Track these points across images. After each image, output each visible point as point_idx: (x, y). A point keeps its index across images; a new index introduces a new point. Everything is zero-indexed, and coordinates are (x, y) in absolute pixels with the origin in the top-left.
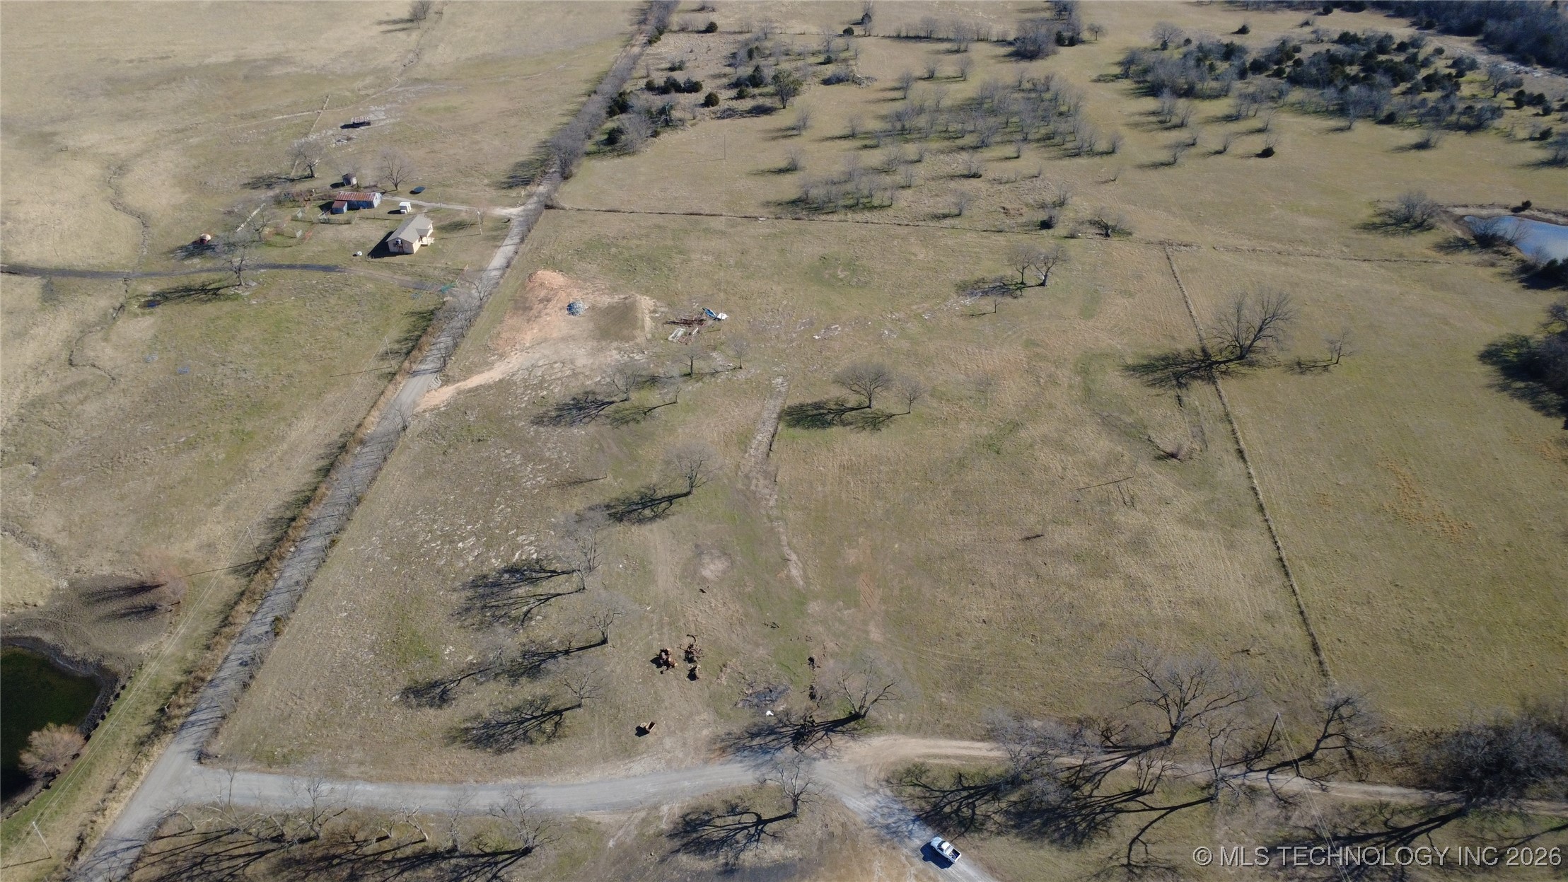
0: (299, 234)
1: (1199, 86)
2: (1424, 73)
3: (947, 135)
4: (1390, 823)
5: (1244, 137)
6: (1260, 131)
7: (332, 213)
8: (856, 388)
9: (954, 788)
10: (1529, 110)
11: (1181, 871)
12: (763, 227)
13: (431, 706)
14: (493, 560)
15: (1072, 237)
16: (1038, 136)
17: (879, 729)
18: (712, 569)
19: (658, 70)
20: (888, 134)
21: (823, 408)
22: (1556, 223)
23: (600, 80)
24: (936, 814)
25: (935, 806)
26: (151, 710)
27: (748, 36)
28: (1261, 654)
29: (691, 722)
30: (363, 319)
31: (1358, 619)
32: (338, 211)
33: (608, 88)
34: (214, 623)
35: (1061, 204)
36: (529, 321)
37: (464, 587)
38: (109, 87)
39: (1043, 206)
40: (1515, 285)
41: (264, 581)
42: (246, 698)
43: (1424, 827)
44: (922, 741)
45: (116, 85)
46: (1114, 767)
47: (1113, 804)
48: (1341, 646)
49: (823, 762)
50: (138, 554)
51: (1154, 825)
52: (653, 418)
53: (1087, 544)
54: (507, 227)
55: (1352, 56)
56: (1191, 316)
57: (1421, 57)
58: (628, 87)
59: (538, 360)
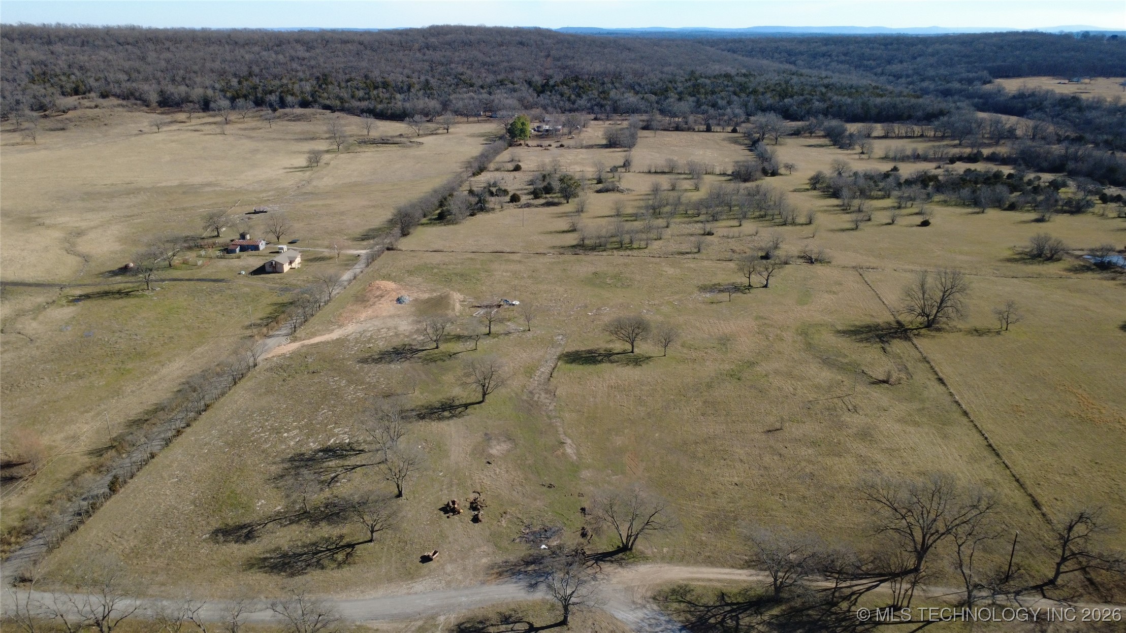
0: (200, 263)
1: (868, 193)
2: (1029, 187)
3: (687, 215)
5: (906, 217)
6: (917, 214)
7: (228, 253)
8: (621, 336)
9: (718, 604)
10: (1113, 204)
12: (550, 258)
13: (236, 542)
14: (311, 444)
15: (785, 263)
17: (645, 559)
19: (478, 187)
20: (644, 214)
21: (595, 353)
24: (702, 624)
25: (700, 618)
27: (543, 171)
29: (471, 553)
30: (237, 308)
31: (1069, 485)
32: (233, 251)
34: (61, 485)
35: (776, 247)
36: (365, 307)
37: (283, 461)
38: (86, 197)
39: (761, 249)
41: (113, 459)
44: (685, 569)
45: (90, 196)
46: (868, 589)
48: (1059, 503)
49: (593, 583)
50: (13, 444)
52: (456, 358)
53: (821, 435)
54: (357, 259)
55: (976, 179)
56: (884, 304)
57: (1026, 180)
58: (455, 192)
59: (370, 327)
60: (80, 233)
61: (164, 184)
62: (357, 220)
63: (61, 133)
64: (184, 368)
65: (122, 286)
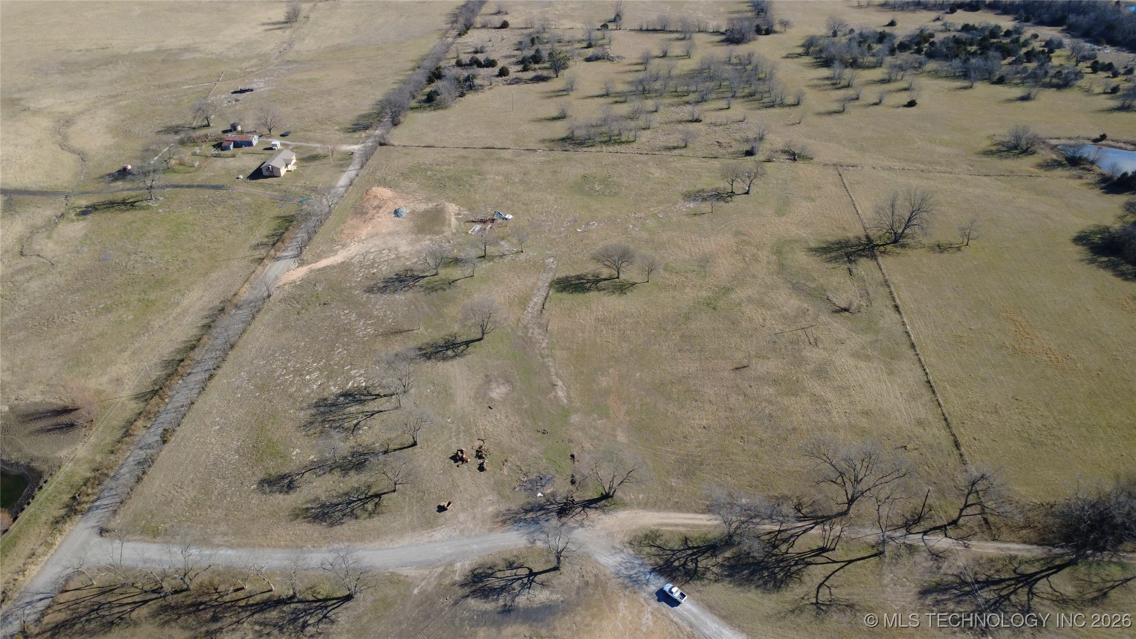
0: (197, 164)
1: (860, 60)
2: (1024, 50)
3: (676, 94)
4: (1017, 571)
5: (895, 94)
6: (906, 89)
7: (222, 150)
8: (608, 263)
9: (682, 548)
10: (1102, 75)
11: (857, 607)
12: (540, 156)
13: (281, 492)
14: (332, 388)
15: (769, 161)
16: (743, 94)
17: (624, 505)
18: (498, 392)
19: (465, 53)
20: (633, 93)
21: (583, 279)
22: (1126, 149)
23: (423, 59)
24: (668, 567)
25: (667, 561)
26: (66, 498)
27: (531, 30)
28: (916, 449)
29: (480, 502)
30: (242, 223)
31: (988, 423)
32: (227, 148)
33: (428, 64)
34: (118, 434)
35: (761, 139)
36: (365, 222)
37: (309, 407)
38: (63, 68)
39: (747, 141)
40: (1098, 191)
41: (158, 405)
42: (139, 487)
43: (1045, 573)
44: (656, 514)
45: (67, 67)
46: (805, 532)
47: (804, 559)
48: (976, 443)
49: (580, 529)
50: (64, 387)
51: (836, 574)
52: (456, 287)
53: (782, 372)
54: (351, 158)
55: (972, 39)
56: (858, 214)
57: (1022, 40)
58: (442, 64)
59: (371, 248)
60: (68, 122)
61: (140, 49)
62: (345, 102)
64: (204, 299)
65: (125, 194)
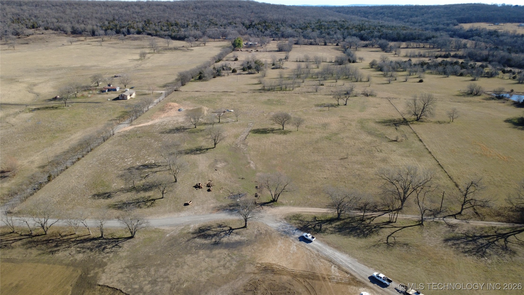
0: (89, 96)
1: (396, 69)
3: (312, 78)
4: (497, 232)
5: (413, 79)
6: (418, 77)
7: (102, 92)
9: (313, 220)
10: (507, 74)
11: (410, 245)
12: (249, 94)
13: (103, 199)
14: (138, 163)
15: (355, 96)
16: (343, 78)
17: (282, 204)
18: (220, 165)
19: (218, 67)
20: (293, 78)
21: (266, 130)
25: (305, 226)
27: (247, 60)
29: (206, 202)
30: (106, 113)
35: (352, 90)
36: (164, 113)
39: (345, 91)
40: (513, 107)
42: (31, 197)
43: (513, 233)
44: (300, 208)
45: (40, 70)
46: (379, 216)
47: (379, 226)
49: (259, 213)
51: (397, 232)
52: (204, 132)
53: (364, 160)
54: (161, 95)
56: (399, 112)
59: (166, 120)
60: (35, 85)
61: (74, 66)
62: (162, 79)
63: (26, 45)
64: (82, 136)
65: (54, 105)
